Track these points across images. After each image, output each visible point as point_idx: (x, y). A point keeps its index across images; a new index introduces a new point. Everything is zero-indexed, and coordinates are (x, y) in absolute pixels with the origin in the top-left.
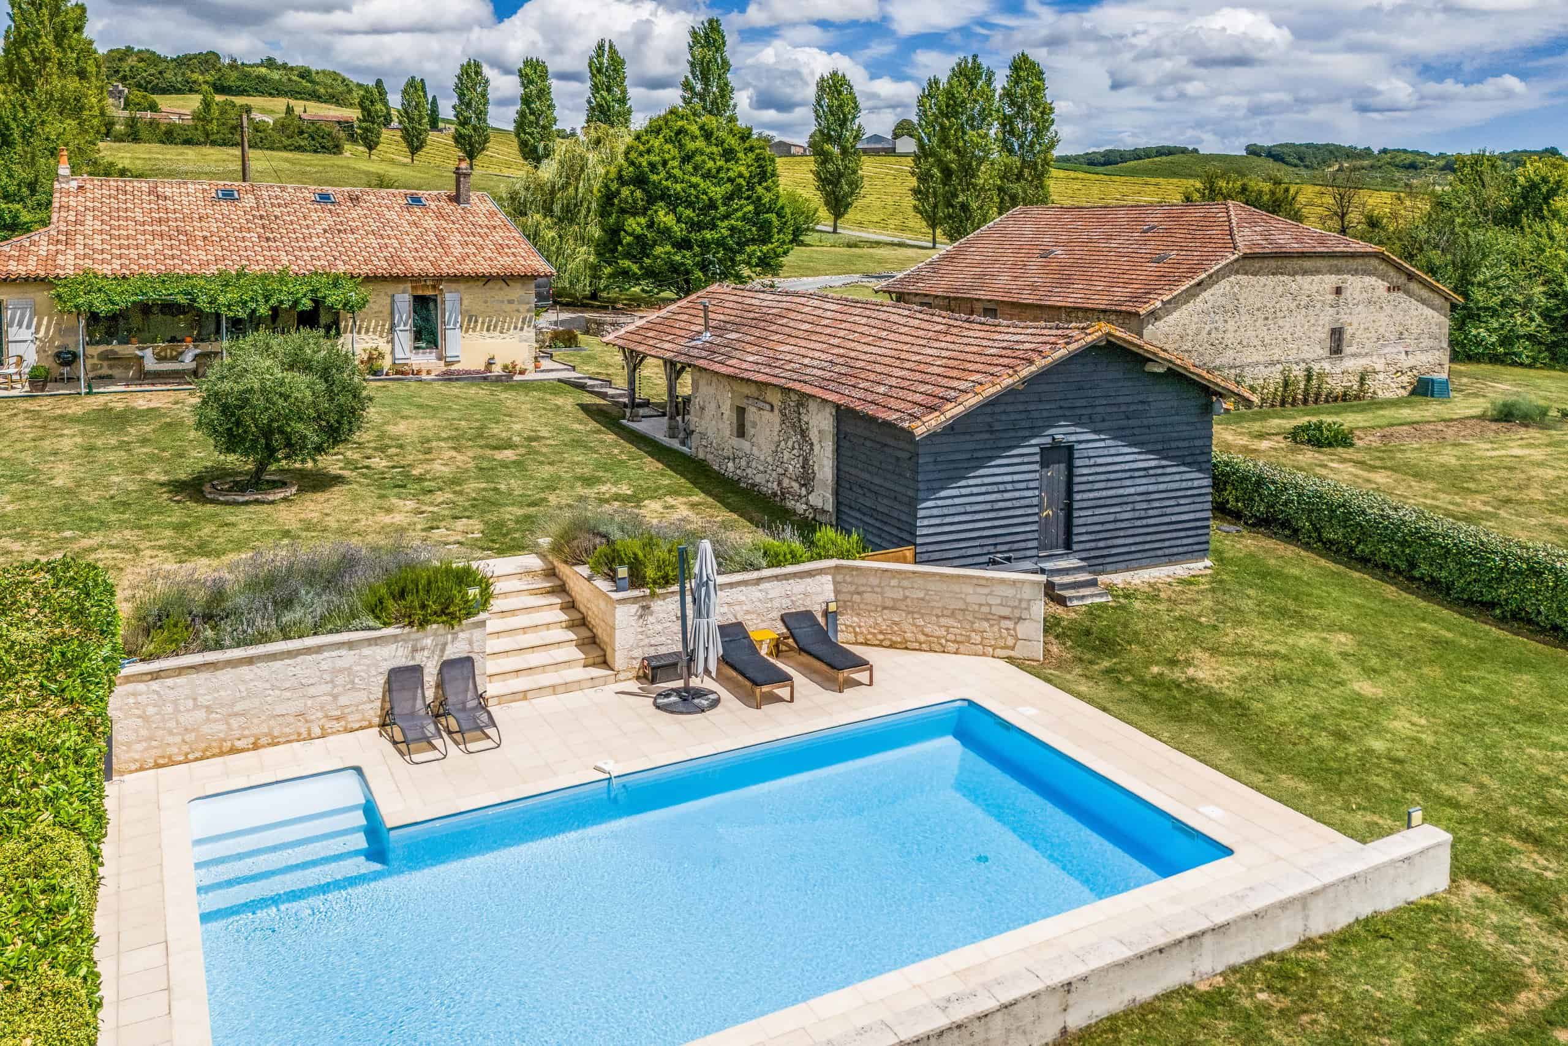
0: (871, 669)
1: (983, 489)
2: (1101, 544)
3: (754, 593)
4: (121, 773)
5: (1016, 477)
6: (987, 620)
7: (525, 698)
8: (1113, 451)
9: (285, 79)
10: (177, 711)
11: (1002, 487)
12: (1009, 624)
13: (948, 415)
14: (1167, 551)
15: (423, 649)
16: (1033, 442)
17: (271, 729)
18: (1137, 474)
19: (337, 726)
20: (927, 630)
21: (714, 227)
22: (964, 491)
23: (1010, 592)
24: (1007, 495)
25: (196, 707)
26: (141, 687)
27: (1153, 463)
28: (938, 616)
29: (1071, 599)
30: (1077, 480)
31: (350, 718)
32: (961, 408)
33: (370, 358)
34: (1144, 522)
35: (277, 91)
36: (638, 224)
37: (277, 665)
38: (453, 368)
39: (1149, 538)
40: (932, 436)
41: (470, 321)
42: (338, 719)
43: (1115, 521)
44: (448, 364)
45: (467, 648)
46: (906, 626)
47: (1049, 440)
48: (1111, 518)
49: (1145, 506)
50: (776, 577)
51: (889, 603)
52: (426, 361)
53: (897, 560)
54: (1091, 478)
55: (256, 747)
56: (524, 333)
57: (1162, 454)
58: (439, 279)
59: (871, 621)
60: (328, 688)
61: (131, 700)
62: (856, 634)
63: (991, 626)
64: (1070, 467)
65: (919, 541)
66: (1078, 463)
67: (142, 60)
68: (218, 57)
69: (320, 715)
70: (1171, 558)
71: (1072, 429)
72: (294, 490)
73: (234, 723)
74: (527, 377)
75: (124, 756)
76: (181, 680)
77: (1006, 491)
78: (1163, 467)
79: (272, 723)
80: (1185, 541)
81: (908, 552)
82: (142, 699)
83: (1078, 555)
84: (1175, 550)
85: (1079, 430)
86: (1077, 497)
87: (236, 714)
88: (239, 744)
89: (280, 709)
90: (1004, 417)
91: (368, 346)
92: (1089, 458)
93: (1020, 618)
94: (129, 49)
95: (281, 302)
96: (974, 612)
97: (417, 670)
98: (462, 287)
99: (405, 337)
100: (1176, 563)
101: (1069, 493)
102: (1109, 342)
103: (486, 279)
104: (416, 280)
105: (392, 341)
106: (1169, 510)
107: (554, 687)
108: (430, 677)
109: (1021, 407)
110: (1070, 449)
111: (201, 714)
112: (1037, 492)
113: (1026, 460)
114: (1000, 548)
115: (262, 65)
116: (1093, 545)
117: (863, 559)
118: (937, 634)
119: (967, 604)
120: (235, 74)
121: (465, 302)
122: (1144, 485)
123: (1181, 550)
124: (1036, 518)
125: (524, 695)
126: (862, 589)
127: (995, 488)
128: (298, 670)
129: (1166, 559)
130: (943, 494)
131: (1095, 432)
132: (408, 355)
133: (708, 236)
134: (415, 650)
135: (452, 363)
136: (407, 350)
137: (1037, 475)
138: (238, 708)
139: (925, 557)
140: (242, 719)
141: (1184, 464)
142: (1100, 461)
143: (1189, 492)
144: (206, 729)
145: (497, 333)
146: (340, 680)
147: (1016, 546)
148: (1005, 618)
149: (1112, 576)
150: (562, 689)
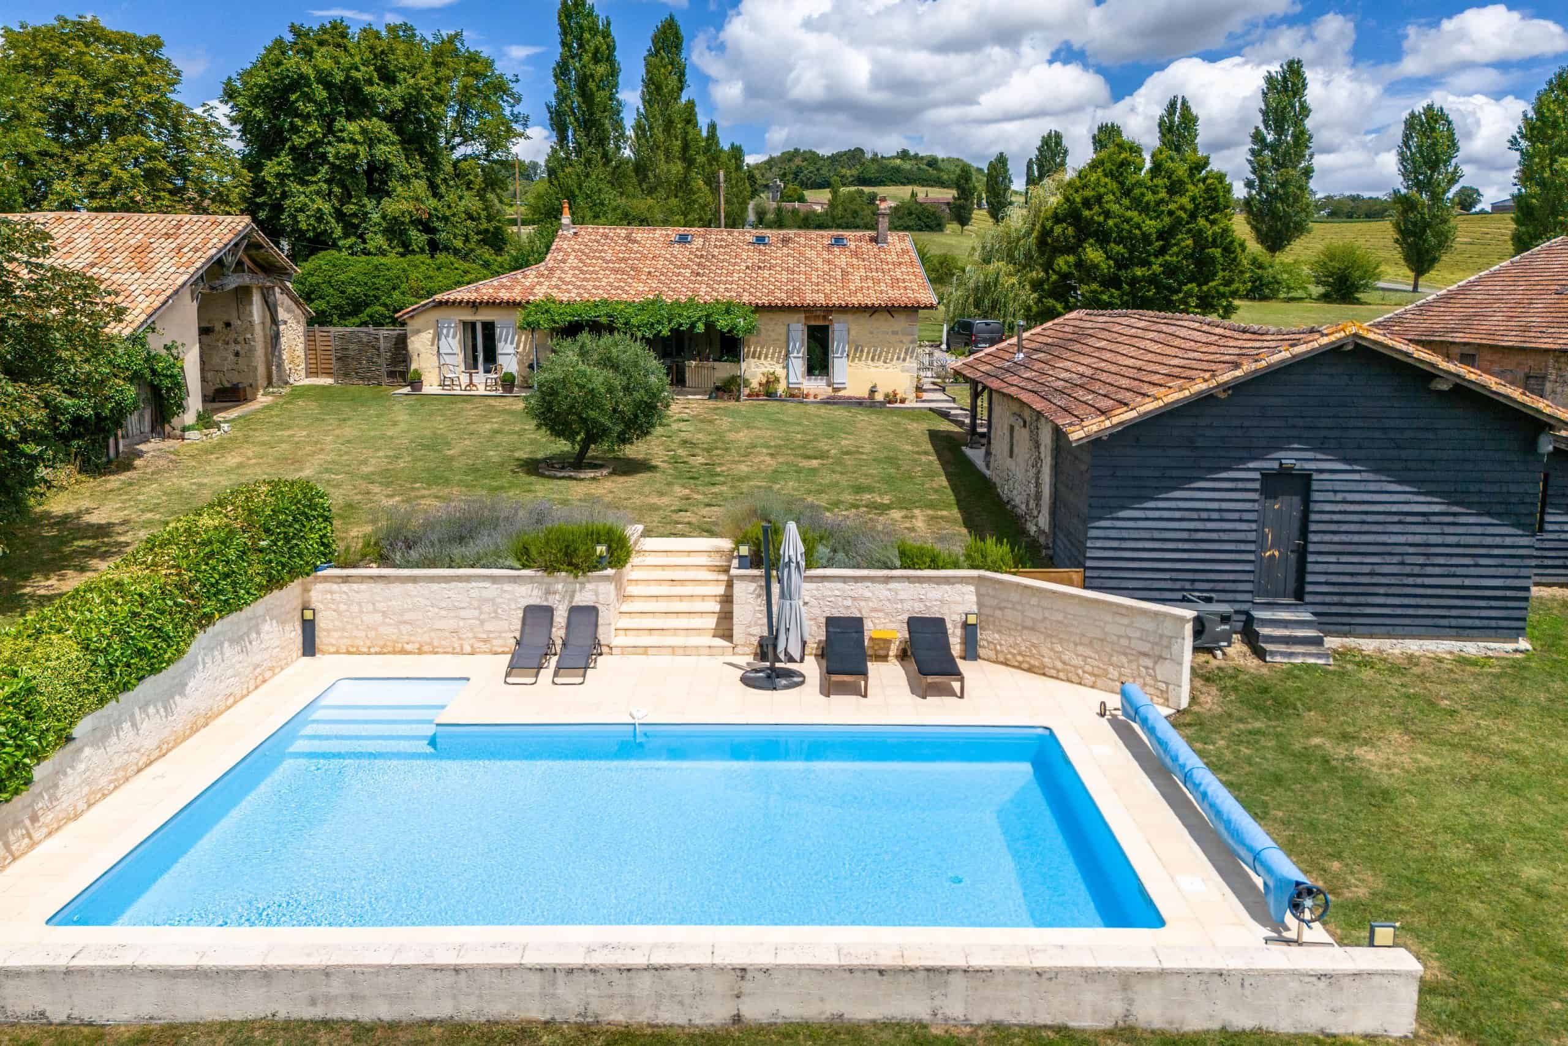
0: (962, 680)
1: (1178, 515)
2: (1348, 599)
3: (882, 591)
4: (323, 653)
5: (1224, 505)
6: (1125, 654)
7: (645, 653)
8: (1372, 487)
9: (915, 168)
10: (361, 612)
11: (1204, 515)
12: (1149, 662)
13: (1115, 420)
14: (1454, 622)
15: (555, 593)
16: (1251, 465)
17: (432, 639)
18: (1409, 519)
19: (485, 647)
20: (1065, 657)
21: (1145, 263)
22: (1150, 514)
23: (1150, 626)
24: (1210, 525)
25: (375, 611)
26: (335, 587)
27: (1437, 508)
28: (1076, 645)
29: (1273, 654)
30: (1314, 517)
31: (495, 642)
32: (1133, 414)
33: (768, 382)
34: (1419, 581)
35: (906, 179)
36: (1067, 262)
37: (435, 586)
38: (840, 394)
39: (1424, 602)
40: (1095, 443)
41: (857, 350)
42: (485, 641)
43: (1372, 574)
44: (836, 390)
45: (594, 598)
46: (1045, 651)
47: (1275, 465)
48: (1366, 569)
49: (1421, 560)
50: (908, 579)
51: (1029, 623)
52: (816, 386)
53: (1061, 582)
54: (1336, 517)
55: (420, 652)
56: (906, 364)
57: (1453, 497)
58: (829, 310)
59: (1011, 641)
60: (476, 613)
61: (329, 596)
62: (997, 652)
63: (1130, 662)
64: (1307, 501)
65: (1089, 563)
66: (1316, 496)
67: (805, 160)
68: (861, 151)
69: (470, 635)
70: (1461, 632)
71: (1310, 455)
72: (605, 472)
73: (405, 629)
74: (907, 405)
75: (326, 640)
76: (363, 587)
77: (1209, 520)
78: (1455, 514)
79: (433, 634)
80: (1484, 613)
81: (1076, 574)
82: (336, 596)
83: (1311, 608)
84: (1469, 622)
85: (1319, 456)
86: (1313, 538)
87: (405, 622)
88: (408, 647)
89: (439, 624)
90: (1208, 433)
91: (765, 370)
92: (1335, 492)
93: (1160, 657)
94: (797, 151)
95: (681, 325)
96: (1113, 643)
97: (549, 611)
98: (849, 317)
99: (798, 365)
100: (1471, 638)
101: (1304, 532)
102: (1357, 345)
103: (871, 310)
104: (808, 310)
105: (787, 367)
106: (1459, 571)
107: (673, 647)
108: (560, 617)
109: (1236, 422)
110: (1306, 479)
111: (378, 617)
112: (1254, 526)
113: (1240, 485)
114: (1198, 585)
115: (897, 157)
116: (1336, 599)
117: (1014, 574)
118: (1075, 662)
119: (1106, 633)
120: (875, 167)
121: (853, 333)
122: (1419, 534)
123: (1478, 623)
124: (1252, 557)
125: (645, 650)
126: (1003, 604)
127: (1195, 515)
128: (450, 594)
129: (1453, 632)
130: (1122, 514)
131: (1345, 460)
132: (801, 380)
133: (1139, 273)
134: (548, 592)
135: (838, 390)
136: (799, 375)
137: (1256, 506)
138: (407, 617)
139: (1097, 583)
140: (409, 627)
141: (1489, 514)
142: (1350, 497)
143: (1496, 552)
144: (383, 630)
145: (881, 363)
146: (486, 608)
147: (1221, 586)
148: (1145, 655)
149: (1361, 641)
150: (681, 651)
